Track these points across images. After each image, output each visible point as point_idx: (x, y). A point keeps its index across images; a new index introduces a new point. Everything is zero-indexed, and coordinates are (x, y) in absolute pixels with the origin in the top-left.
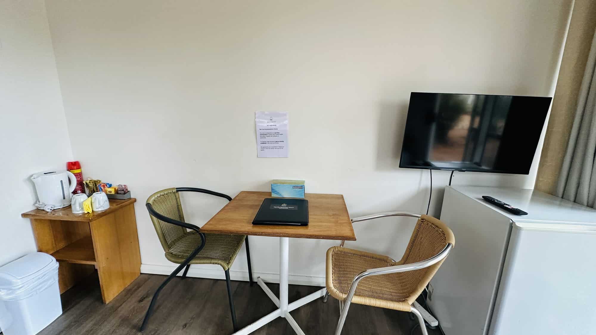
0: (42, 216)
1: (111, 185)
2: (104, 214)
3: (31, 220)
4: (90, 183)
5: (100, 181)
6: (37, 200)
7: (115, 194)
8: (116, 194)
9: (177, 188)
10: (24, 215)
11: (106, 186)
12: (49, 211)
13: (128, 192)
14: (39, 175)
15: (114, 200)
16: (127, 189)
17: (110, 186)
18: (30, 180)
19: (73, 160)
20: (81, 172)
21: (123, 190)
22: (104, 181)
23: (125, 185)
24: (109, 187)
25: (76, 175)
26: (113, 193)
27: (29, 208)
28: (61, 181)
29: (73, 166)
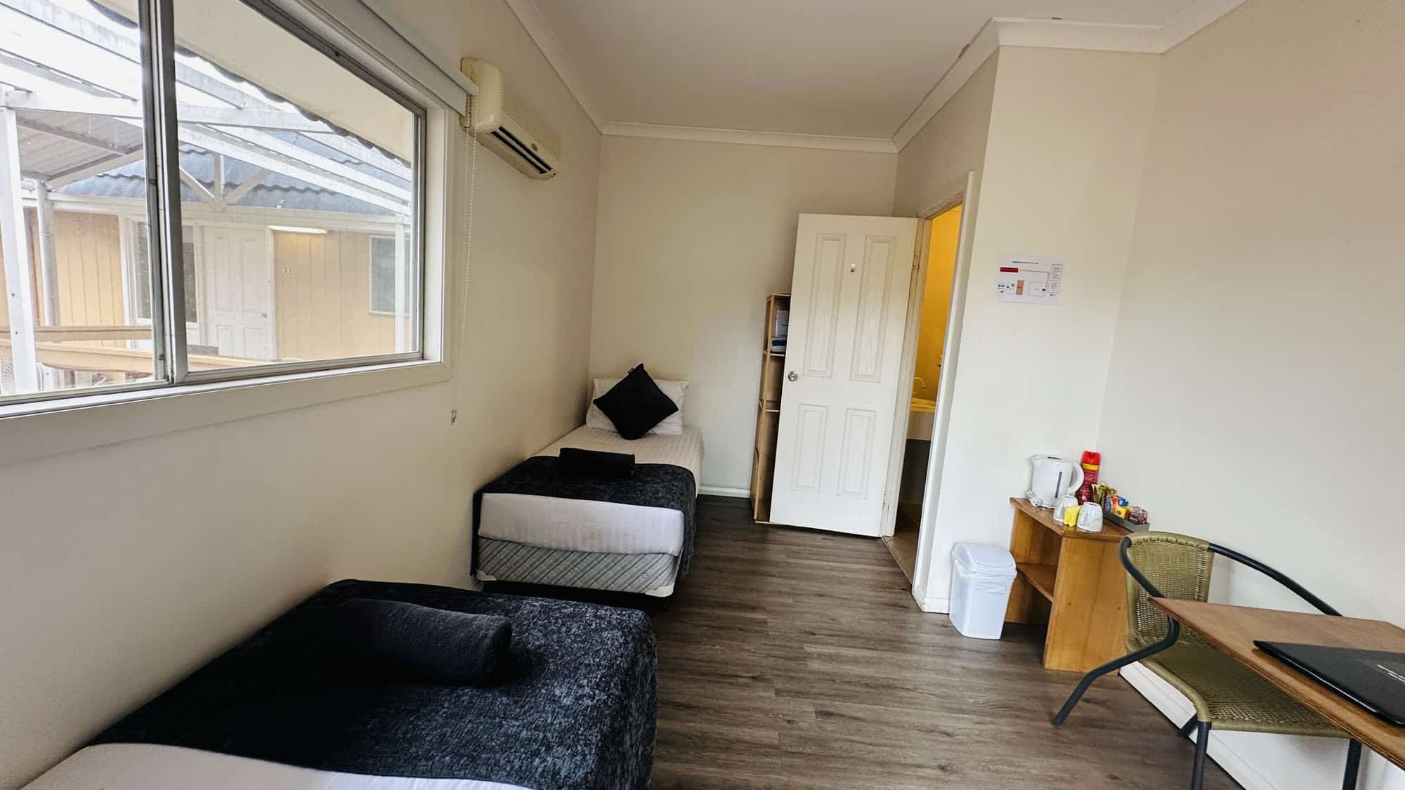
0: (1025, 509)
1: (1127, 503)
2: (1087, 536)
3: (1017, 508)
4: (1100, 489)
5: (1115, 492)
6: (1030, 488)
7: (1125, 518)
8: (1126, 521)
9: (1211, 544)
10: (1012, 500)
11: (1117, 502)
12: (1034, 505)
13: (1146, 523)
14: (1042, 457)
15: (1116, 526)
16: (1145, 519)
17: (1125, 504)
18: (1031, 461)
19: (1093, 450)
20: (1098, 471)
21: (1137, 517)
22: (1120, 494)
23: (1143, 511)
24: (1122, 506)
25: (1086, 472)
26: (1122, 516)
27: (1019, 495)
28: (1061, 473)
29: (1091, 458)
